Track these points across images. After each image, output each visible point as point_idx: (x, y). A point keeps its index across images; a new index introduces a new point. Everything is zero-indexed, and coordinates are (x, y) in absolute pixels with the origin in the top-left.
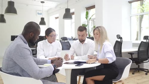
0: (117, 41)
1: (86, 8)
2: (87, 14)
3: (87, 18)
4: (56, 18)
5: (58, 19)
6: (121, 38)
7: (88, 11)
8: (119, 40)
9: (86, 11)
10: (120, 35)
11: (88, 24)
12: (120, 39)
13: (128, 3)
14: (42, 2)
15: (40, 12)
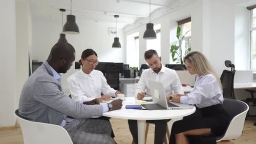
0: (225, 72)
1: (177, 22)
2: (179, 30)
3: (178, 37)
4: (136, 38)
5: (137, 40)
6: (233, 66)
7: (180, 26)
8: (229, 69)
9: (177, 27)
10: (230, 62)
11: (180, 46)
12: (231, 68)
13: (247, 10)
14: (116, 16)
15: (114, 30)
